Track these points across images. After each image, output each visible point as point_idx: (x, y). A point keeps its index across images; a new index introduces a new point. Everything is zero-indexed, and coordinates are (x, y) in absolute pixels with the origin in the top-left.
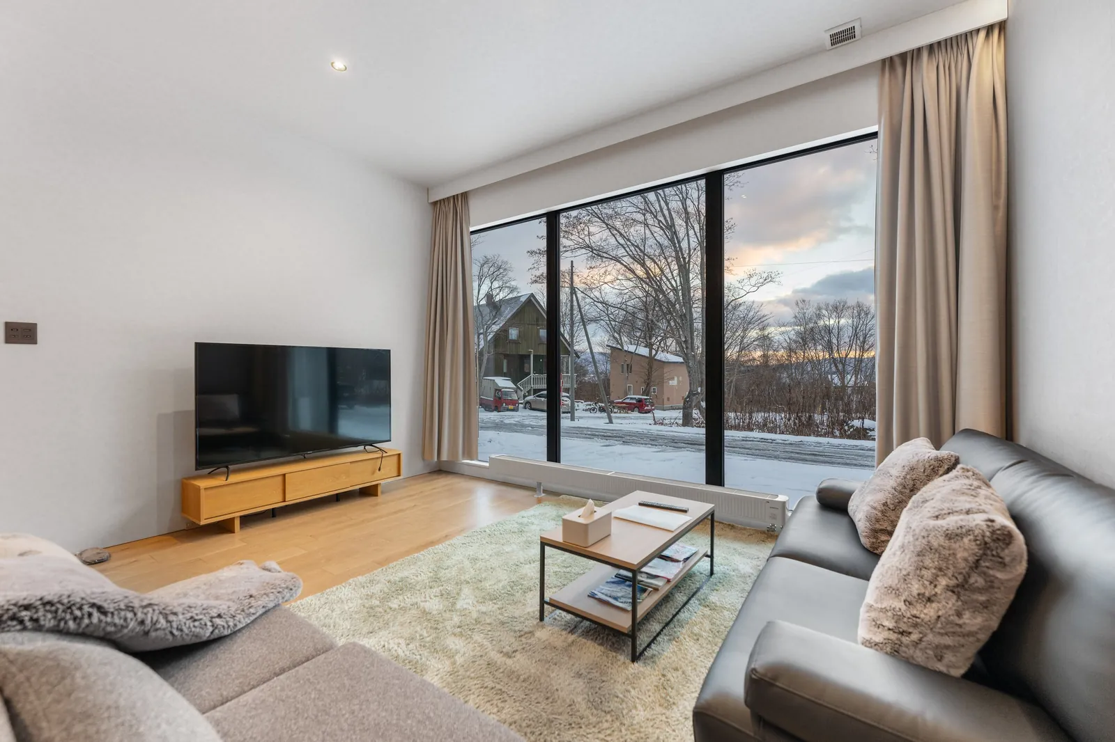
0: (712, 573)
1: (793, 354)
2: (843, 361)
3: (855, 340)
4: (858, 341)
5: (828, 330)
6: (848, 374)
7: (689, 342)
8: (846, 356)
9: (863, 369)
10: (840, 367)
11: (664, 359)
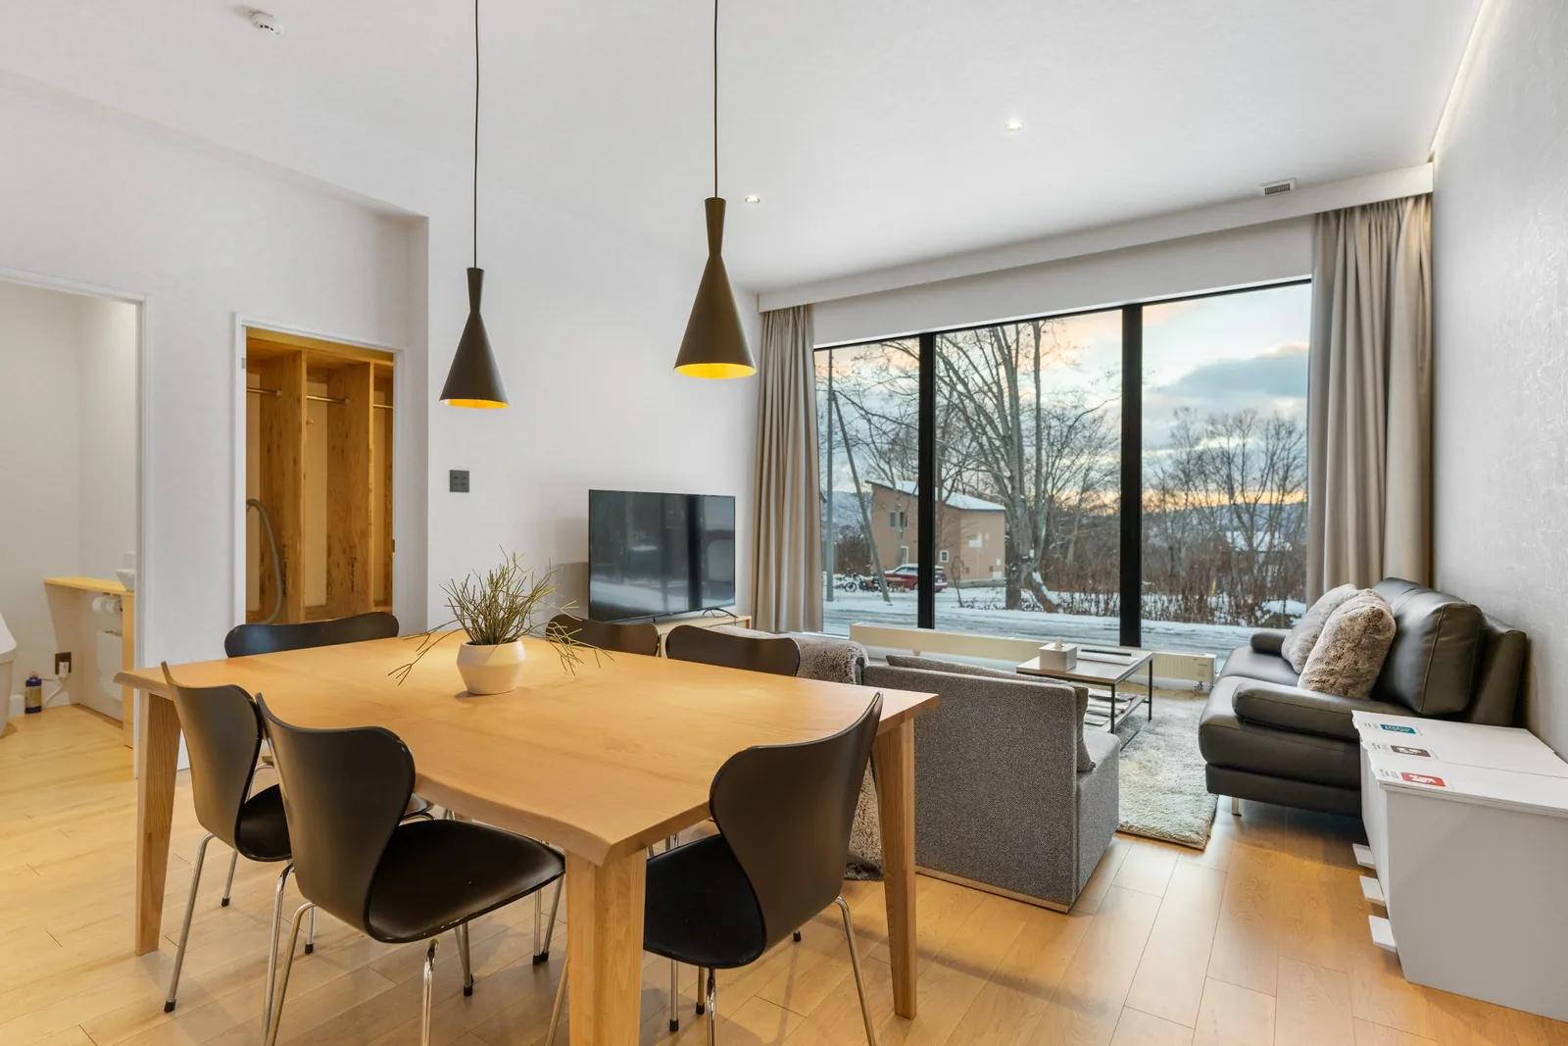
0: (1150, 718)
1: (1168, 498)
2: (1251, 509)
3: (1270, 475)
4: (1276, 477)
5: (1227, 458)
6: (1258, 530)
7: (1017, 479)
8: (1256, 501)
9: (1284, 523)
10: (1245, 518)
11: (961, 505)
